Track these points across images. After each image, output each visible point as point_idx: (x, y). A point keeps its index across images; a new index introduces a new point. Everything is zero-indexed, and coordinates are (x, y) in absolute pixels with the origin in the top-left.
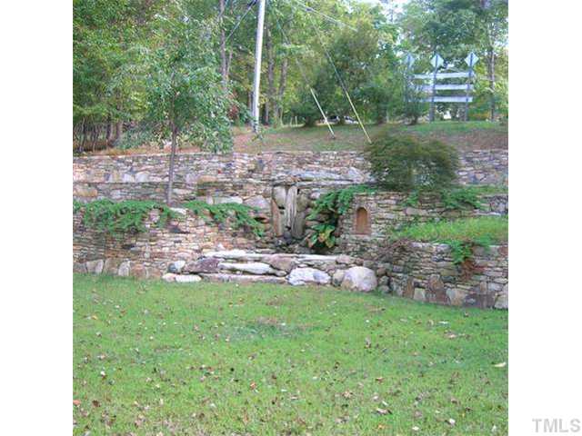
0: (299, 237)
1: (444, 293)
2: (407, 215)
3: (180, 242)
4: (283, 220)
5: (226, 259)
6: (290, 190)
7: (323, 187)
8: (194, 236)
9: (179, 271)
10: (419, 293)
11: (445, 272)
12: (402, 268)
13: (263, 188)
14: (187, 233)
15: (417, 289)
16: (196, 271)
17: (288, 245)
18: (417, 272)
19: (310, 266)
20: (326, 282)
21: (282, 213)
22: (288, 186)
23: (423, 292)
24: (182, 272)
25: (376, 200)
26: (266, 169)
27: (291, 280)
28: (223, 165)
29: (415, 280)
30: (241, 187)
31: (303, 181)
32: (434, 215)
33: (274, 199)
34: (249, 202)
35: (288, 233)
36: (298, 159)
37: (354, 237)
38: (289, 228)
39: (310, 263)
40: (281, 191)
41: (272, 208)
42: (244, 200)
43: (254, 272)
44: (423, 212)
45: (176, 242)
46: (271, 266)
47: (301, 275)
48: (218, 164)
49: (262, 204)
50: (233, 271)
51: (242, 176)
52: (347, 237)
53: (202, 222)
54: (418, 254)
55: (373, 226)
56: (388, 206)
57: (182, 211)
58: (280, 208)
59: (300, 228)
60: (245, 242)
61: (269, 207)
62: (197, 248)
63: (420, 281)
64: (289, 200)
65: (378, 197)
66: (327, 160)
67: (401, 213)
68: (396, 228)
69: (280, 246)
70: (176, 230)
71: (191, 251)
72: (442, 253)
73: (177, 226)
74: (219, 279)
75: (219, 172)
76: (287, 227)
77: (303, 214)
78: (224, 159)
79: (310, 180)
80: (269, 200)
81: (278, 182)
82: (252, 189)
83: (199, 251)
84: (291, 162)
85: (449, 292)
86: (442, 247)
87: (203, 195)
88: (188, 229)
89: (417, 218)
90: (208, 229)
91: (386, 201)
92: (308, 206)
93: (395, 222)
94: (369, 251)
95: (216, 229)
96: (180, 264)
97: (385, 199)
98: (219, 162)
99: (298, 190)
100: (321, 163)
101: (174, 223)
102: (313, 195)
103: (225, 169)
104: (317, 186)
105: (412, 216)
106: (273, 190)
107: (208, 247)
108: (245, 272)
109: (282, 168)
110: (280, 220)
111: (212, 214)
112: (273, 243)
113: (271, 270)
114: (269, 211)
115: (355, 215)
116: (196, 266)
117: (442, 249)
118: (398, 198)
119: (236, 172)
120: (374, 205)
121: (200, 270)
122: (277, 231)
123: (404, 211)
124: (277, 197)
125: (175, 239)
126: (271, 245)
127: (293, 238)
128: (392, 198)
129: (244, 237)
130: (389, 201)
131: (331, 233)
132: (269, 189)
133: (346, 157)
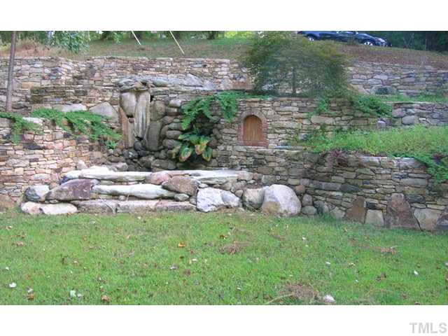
0: (154, 148)
1: (411, 216)
2: (312, 123)
3: (36, 160)
4: (133, 130)
5: (100, 180)
6: (142, 97)
7: (183, 92)
8: (52, 151)
9: (43, 199)
10: (375, 216)
11: (410, 191)
12: (340, 185)
13: (110, 94)
14: (44, 148)
15: (370, 212)
16: (67, 198)
17: (140, 157)
18: (373, 191)
19: (210, 185)
20: (236, 204)
21: (132, 122)
22: (138, 92)
23: (380, 214)
24: (48, 200)
25: (274, 108)
26: (97, 75)
27: (200, 206)
28: (48, 71)
29: (369, 200)
30: (85, 93)
31: (157, 86)
32: (343, 123)
33: (122, 106)
34: (95, 110)
35: (140, 144)
36: (133, 65)
37: (242, 148)
38: (140, 139)
39: (210, 182)
40: (130, 98)
41: (120, 117)
42: (88, 108)
43: (142, 195)
44: (330, 121)
45: (31, 161)
46: (164, 188)
47: (209, 198)
48: (41, 70)
49: (110, 111)
50: (115, 195)
51: (67, 82)
52: (229, 148)
53: (60, 135)
54: (373, 171)
55: (270, 136)
56: (289, 113)
57: (38, 121)
58: (128, 116)
59: (156, 139)
60: (100, 156)
61: (117, 115)
62: (55, 167)
63: (376, 201)
64: (140, 107)
65: (276, 104)
66: (162, 66)
67: (305, 122)
68: (300, 138)
69: (131, 159)
70: (31, 146)
71: (49, 171)
72: (406, 168)
73: (32, 140)
74: (103, 208)
75: (44, 78)
76: (137, 137)
77: (159, 124)
78: (49, 64)
79: (164, 86)
80: (117, 107)
81: (127, 87)
82: (98, 95)
83: (58, 171)
84: (125, 68)
85: (416, 213)
86: (406, 161)
87: (39, 102)
88: (45, 144)
89: (323, 127)
90: (66, 142)
91: (287, 108)
92: (166, 114)
93: (298, 132)
94: (272, 164)
95: (74, 142)
96: (42, 190)
97: (286, 106)
98: (43, 67)
99: (152, 97)
100: (157, 70)
101: (29, 137)
102: (172, 102)
103: (50, 75)
104: (177, 92)
105: (318, 124)
106: (121, 97)
107: (68, 165)
108: (132, 197)
109: (115, 75)
110: (130, 129)
111: (70, 124)
112: (123, 155)
113: (165, 193)
114: (117, 119)
115: (242, 124)
116: (67, 191)
117: (407, 164)
118: (301, 104)
119: (62, 78)
120: (271, 113)
121: (73, 197)
122: (127, 142)
123: (308, 118)
124: (126, 105)
125: (28, 157)
126: (122, 158)
127: (146, 149)
128: (295, 104)
129: (99, 150)
130: (290, 108)
131: (208, 145)
132: (116, 95)
133: (183, 64)
